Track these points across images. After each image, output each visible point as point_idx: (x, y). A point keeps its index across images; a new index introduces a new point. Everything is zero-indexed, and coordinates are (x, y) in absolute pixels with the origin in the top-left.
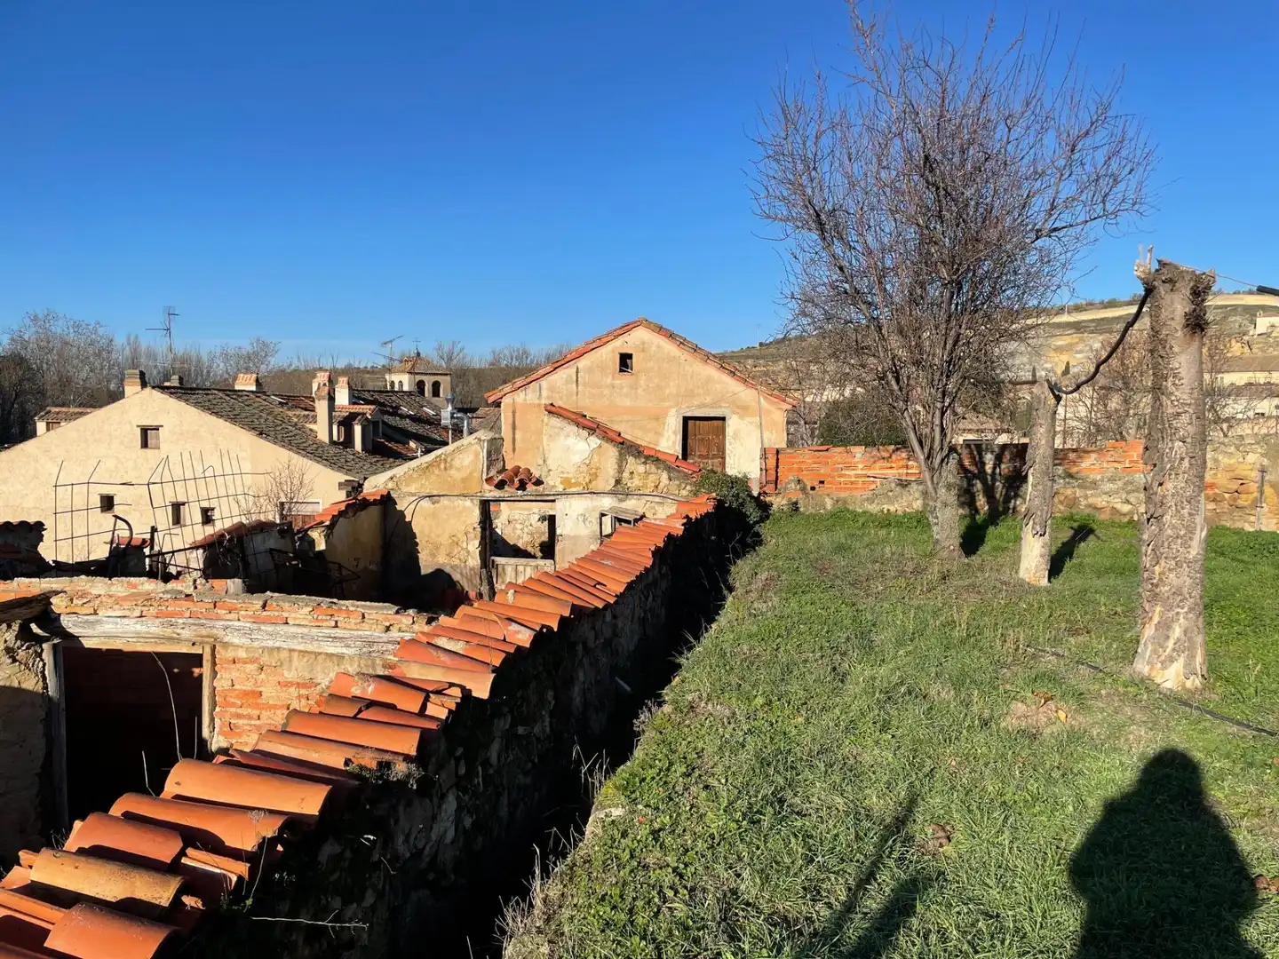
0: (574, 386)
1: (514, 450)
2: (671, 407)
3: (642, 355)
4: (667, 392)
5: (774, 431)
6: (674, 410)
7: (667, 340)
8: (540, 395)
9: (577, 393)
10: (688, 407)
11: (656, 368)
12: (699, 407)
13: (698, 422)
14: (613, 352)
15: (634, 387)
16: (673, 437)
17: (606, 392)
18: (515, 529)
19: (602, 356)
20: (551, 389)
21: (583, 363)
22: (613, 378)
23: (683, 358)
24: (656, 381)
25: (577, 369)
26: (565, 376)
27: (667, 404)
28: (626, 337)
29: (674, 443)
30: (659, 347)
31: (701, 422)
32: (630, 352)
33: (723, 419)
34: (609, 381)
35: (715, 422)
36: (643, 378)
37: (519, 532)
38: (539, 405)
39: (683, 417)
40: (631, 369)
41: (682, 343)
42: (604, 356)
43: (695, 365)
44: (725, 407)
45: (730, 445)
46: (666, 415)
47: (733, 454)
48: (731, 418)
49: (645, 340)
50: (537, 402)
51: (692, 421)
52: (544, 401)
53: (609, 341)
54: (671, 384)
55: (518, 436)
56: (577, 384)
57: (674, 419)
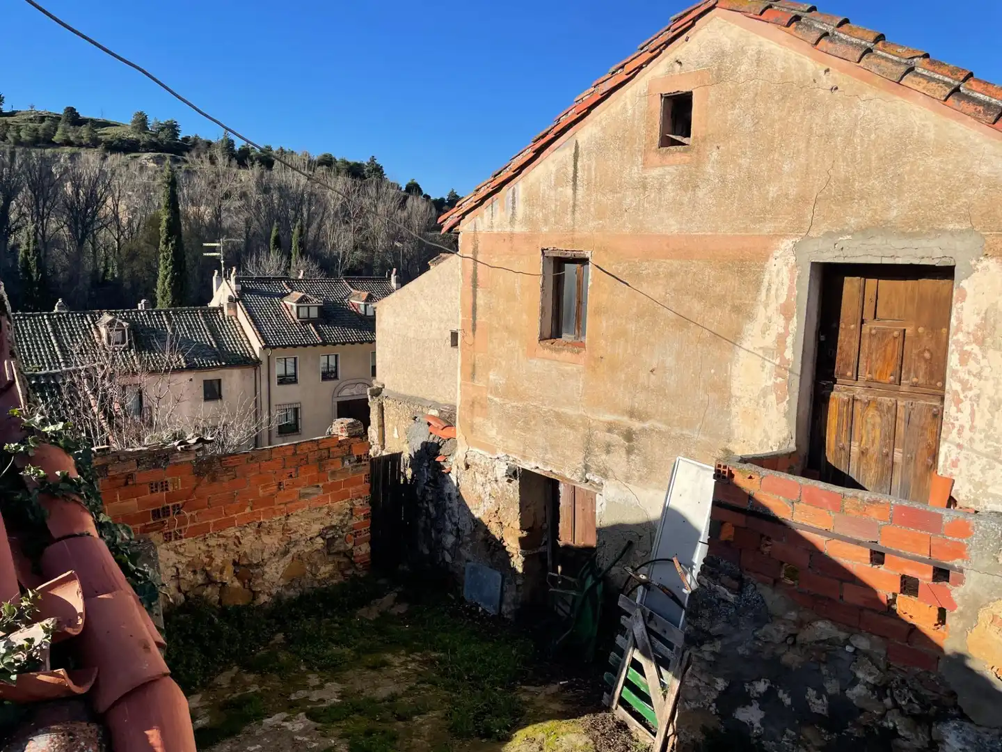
0: (569, 191)
1: (474, 330)
2: (779, 237)
3: (713, 92)
4: (773, 190)
6: (787, 244)
7: (782, 34)
8: (513, 214)
9: (574, 206)
10: (829, 234)
11: (748, 124)
12: (864, 232)
13: (871, 282)
14: (649, 93)
15: (689, 183)
16: (781, 320)
17: (629, 199)
18: (474, 481)
19: (624, 108)
20: (531, 201)
21: (586, 133)
22: (645, 165)
23: (826, 81)
24: (744, 162)
25: (577, 147)
26: (553, 168)
27: (768, 228)
28: (678, 50)
29: (781, 339)
30: (762, 57)
31: (883, 283)
32: (684, 89)
33: (946, 272)
34: (636, 172)
35: (927, 284)
36: (715, 155)
37: (479, 488)
38: (512, 236)
39: (814, 265)
40: (688, 135)
41: (826, 34)
42: (629, 107)
43: (864, 97)
44: (952, 233)
45: (963, 361)
46: (767, 259)
47: (970, 394)
48: (971, 271)
49: (728, 47)
50: (508, 229)
51: (847, 279)
52: (518, 229)
53: (640, 68)
54: (786, 168)
55: (480, 302)
56: (575, 184)
57: (785, 269)
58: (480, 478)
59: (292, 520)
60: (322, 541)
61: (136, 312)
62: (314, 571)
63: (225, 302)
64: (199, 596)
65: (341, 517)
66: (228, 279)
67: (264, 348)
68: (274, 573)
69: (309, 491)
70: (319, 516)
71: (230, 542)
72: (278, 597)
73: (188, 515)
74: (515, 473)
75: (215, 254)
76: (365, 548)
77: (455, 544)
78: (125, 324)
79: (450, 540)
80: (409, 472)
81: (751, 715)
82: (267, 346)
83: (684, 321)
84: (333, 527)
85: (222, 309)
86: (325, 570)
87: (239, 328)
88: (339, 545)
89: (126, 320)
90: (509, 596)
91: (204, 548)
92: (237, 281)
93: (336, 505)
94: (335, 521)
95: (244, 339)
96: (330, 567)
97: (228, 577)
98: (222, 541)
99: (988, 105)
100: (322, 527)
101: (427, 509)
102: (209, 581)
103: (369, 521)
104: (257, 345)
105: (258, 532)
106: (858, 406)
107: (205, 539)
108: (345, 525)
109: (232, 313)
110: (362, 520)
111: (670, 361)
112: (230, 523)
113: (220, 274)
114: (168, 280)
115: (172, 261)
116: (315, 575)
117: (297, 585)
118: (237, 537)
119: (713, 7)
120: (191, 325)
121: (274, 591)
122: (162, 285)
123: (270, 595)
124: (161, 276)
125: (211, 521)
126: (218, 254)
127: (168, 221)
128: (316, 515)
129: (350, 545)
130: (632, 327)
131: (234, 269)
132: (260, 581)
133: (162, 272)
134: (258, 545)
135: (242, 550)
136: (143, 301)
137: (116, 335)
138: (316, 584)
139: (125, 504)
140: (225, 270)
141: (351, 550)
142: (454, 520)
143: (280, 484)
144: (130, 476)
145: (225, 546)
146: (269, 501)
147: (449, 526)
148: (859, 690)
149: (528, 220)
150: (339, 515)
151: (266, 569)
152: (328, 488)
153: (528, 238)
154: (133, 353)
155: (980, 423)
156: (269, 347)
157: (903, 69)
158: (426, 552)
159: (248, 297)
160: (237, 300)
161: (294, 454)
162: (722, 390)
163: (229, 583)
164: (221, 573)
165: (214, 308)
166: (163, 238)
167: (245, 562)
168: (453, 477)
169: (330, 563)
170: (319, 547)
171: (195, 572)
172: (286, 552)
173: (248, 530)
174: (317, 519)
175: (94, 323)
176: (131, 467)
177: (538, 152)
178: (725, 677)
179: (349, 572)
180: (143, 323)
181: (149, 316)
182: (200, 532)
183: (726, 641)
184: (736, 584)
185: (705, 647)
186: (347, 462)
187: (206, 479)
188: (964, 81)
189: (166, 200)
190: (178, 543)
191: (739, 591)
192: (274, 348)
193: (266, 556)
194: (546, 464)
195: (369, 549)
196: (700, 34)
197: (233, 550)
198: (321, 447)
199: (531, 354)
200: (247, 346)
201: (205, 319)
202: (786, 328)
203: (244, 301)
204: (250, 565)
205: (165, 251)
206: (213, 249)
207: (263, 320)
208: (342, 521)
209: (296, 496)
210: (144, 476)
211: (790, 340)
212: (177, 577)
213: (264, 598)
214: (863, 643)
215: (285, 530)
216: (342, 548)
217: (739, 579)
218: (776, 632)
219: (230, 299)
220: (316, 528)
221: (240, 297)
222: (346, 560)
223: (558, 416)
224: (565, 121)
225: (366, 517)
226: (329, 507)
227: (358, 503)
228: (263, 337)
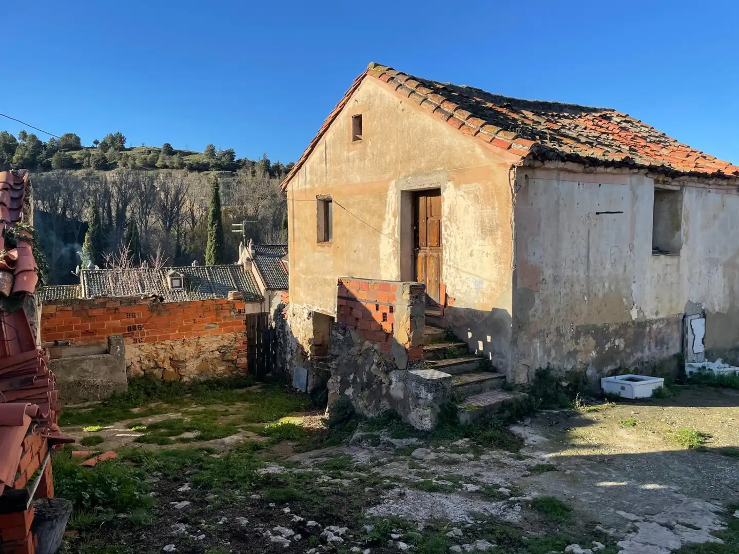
0: (324, 165)
2: (390, 180)
3: (367, 113)
4: (388, 158)
5: (496, 205)
7: (386, 85)
8: (306, 179)
9: (326, 172)
10: (405, 177)
11: (379, 129)
12: (415, 175)
13: (429, 199)
14: (348, 116)
15: (363, 157)
16: (393, 219)
17: (344, 166)
18: (296, 322)
19: (340, 123)
20: (311, 172)
21: (328, 136)
22: (348, 150)
23: (401, 107)
24: (379, 146)
25: (326, 144)
26: (319, 155)
27: (387, 176)
28: (358, 95)
29: (394, 229)
30: (382, 97)
32: (359, 113)
33: (439, 191)
34: (345, 154)
36: (370, 144)
37: (298, 326)
38: (306, 190)
39: (402, 192)
40: (361, 134)
41: (401, 85)
42: (342, 123)
43: (412, 113)
44: (439, 172)
45: (446, 230)
46: (387, 191)
47: (448, 244)
48: (445, 188)
49: (372, 93)
50: (304, 187)
51: (420, 198)
52: (308, 186)
53: (344, 104)
54: (392, 147)
55: (296, 226)
56: (326, 163)
57: (393, 195)
58: (299, 320)
59: (201, 340)
60: (218, 353)
61: (189, 268)
62: (214, 368)
63: (244, 261)
64: (152, 373)
65: (229, 342)
66: (247, 246)
67: (267, 290)
68: (192, 368)
69: (211, 325)
70: (216, 339)
71: (168, 347)
72: (194, 380)
73: (145, 331)
74: (310, 314)
75: (239, 231)
76: (244, 360)
77: (292, 359)
78: (181, 275)
79: (289, 357)
80: (274, 324)
81: (349, 392)
82: (269, 288)
83: (364, 224)
84: (224, 346)
85: (242, 266)
86: (221, 369)
87: (252, 278)
88: (229, 356)
89: (183, 273)
90: (310, 382)
91: (154, 349)
92: (253, 248)
93: (226, 335)
94: (226, 343)
95: (255, 285)
96: (223, 368)
97: (166, 365)
98: (164, 346)
99: (446, 113)
100: (218, 346)
101: (281, 342)
102: (157, 366)
103: (246, 345)
104: (262, 288)
105: (183, 344)
106: (428, 258)
107: (154, 344)
108: (232, 346)
109: (249, 268)
110: (242, 345)
111: (360, 246)
112: (168, 338)
113: (243, 244)
114: (213, 249)
115: (215, 237)
116: (215, 371)
117: (204, 375)
118: (171, 345)
119: (366, 75)
120: (223, 276)
121: (192, 376)
122: (209, 252)
123: (190, 378)
124: (208, 247)
125: (158, 335)
126: (241, 231)
127: (213, 211)
128: (215, 339)
129: (235, 358)
130: (347, 230)
131: (251, 240)
132: (184, 370)
133: (209, 243)
134: (182, 351)
135: (174, 352)
136: (194, 262)
137: (176, 283)
138: (215, 376)
139: (113, 322)
140: (246, 241)
141: (236, 360)
142: (290, 345)
143: (195, 320)
144: (117, 309)
145: (165, 349)
146: (188, 329)
147: (289, 349)
148: (374, 366)
149: (311, 182)
150: (228, 340)
151: (187, 364)
152: (221, 325)
153: (311, 190)
154: (186, 293)
155: (452, 257)
156: (270, 289)
157: (422, 99)
158: (280, 366)
159: (259, 257)
160: (252, 260)
161: (203, 305)
162: (376, 255)
163: (167, 369)
164: (163, 362)
165: (238, 265)
166: (210, 222)
167: (176, 359)
168: (288, 322)
169: (224, 366)
170: (217, 356)
171: (149, 361)
172: (198, 357)
173: (178, 343)
174: (217, 341)
175: (163, 274)
176: (118, 305)
177: (313, 147)
178: (340, 375)
179: (234, 372)
180: (193, 275)
181: (197, 271)
182: (151, 340)
183: (340, 358)
184: (342, 331)
185: (333, 362)
186: (232, 313)
187: (155, 314)
188: (441, 103)
189: (212, 198)
190: (140, 344)
191: (344, 335)
192: (273, 290)
193: (187, 357)
194: (321, 307)
195: (246, 361)
196: (362, 87)
197: (169, 352)
198: (217, 303)
199: (314, 251)
200: (257, 289)
201: (231, 272)
202: (395, 223)
203: (257, 261)
204: (179, 361)
205: (211, 231)
206: (238, 228)
207: (267, 272)
208: (230, 343)
209: (204, 328)
210: (123, 309)
211: (396, 228)
212: (140, 362)
213: (186, 379)
214: (376, 347)
215: (198, 344)
216: (230, 358)
217: (344, 329)
218: (354, 350)
219: (248, 259)
220: (215, 346)
221: (254, 258)
222: (233, 366)
223: (325, 280)
224: (321, 131)
225: (244, 343)
226: (222, 336)
227: (239, 335)
228: (266, 283)
